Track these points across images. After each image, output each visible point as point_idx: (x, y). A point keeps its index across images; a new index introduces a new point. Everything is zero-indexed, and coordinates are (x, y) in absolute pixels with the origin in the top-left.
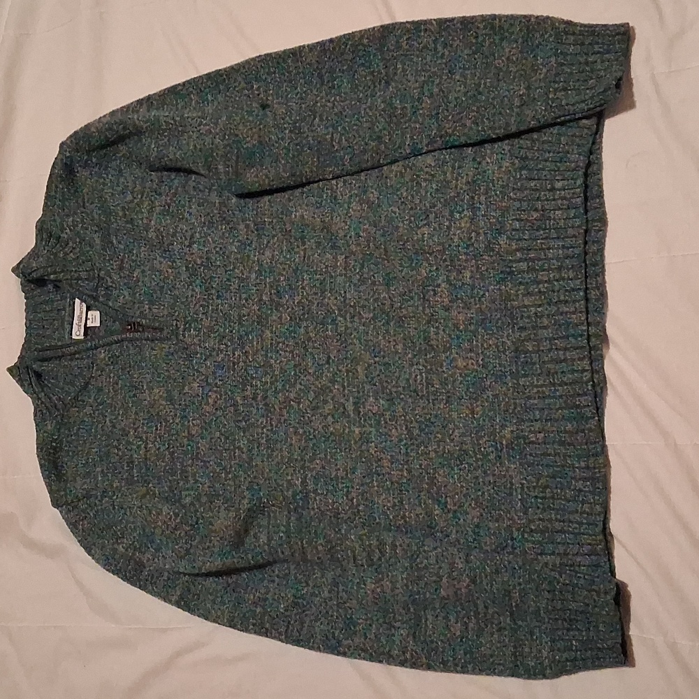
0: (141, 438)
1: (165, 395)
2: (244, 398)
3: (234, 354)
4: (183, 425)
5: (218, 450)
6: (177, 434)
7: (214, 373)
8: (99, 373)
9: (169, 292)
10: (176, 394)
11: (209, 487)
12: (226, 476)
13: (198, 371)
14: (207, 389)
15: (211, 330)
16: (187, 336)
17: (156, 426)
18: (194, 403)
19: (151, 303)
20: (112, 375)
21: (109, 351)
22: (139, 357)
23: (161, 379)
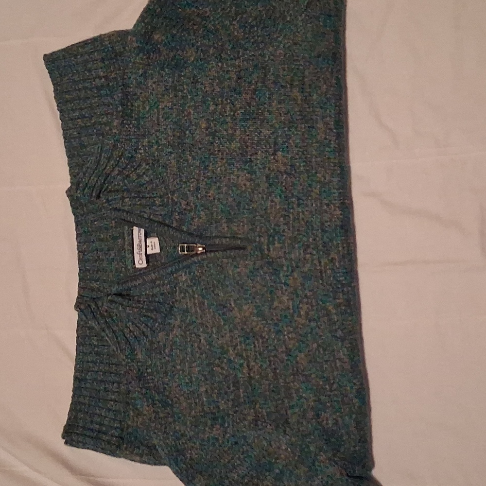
1: (255, 311)
2: (337, 306)
3: (320, 262)
4: (279, 340)
6: (276, 349)
8: (182, 295)
9: (247, 207)
10: (266, 309)
13: (285, 284)
14: (297, 301)
15: (294, 239)
16: (272, 249)
17: (254, 343)
18: (286, 316)
19: (230, 221)
20: (196, 296)
22: (223, 276)
23: (248, 296)
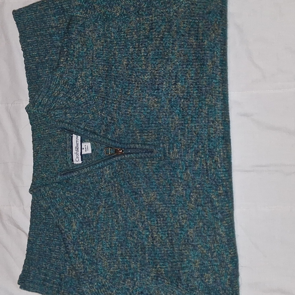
0: (148, 229)
1: (158, 198)
5: (203, 236)
7: (193, 179)
8: (106, 184)
9: (154, 122)
11: (200, 264)
12: (212, 255)
13: (181, 178)
16: (171, 153)
17: (157, 220)
18: (180, 202)
20: (116, 185)
21: (112, 168)
22: (136, 171)
23: (153, 186)
